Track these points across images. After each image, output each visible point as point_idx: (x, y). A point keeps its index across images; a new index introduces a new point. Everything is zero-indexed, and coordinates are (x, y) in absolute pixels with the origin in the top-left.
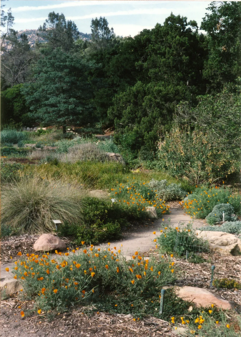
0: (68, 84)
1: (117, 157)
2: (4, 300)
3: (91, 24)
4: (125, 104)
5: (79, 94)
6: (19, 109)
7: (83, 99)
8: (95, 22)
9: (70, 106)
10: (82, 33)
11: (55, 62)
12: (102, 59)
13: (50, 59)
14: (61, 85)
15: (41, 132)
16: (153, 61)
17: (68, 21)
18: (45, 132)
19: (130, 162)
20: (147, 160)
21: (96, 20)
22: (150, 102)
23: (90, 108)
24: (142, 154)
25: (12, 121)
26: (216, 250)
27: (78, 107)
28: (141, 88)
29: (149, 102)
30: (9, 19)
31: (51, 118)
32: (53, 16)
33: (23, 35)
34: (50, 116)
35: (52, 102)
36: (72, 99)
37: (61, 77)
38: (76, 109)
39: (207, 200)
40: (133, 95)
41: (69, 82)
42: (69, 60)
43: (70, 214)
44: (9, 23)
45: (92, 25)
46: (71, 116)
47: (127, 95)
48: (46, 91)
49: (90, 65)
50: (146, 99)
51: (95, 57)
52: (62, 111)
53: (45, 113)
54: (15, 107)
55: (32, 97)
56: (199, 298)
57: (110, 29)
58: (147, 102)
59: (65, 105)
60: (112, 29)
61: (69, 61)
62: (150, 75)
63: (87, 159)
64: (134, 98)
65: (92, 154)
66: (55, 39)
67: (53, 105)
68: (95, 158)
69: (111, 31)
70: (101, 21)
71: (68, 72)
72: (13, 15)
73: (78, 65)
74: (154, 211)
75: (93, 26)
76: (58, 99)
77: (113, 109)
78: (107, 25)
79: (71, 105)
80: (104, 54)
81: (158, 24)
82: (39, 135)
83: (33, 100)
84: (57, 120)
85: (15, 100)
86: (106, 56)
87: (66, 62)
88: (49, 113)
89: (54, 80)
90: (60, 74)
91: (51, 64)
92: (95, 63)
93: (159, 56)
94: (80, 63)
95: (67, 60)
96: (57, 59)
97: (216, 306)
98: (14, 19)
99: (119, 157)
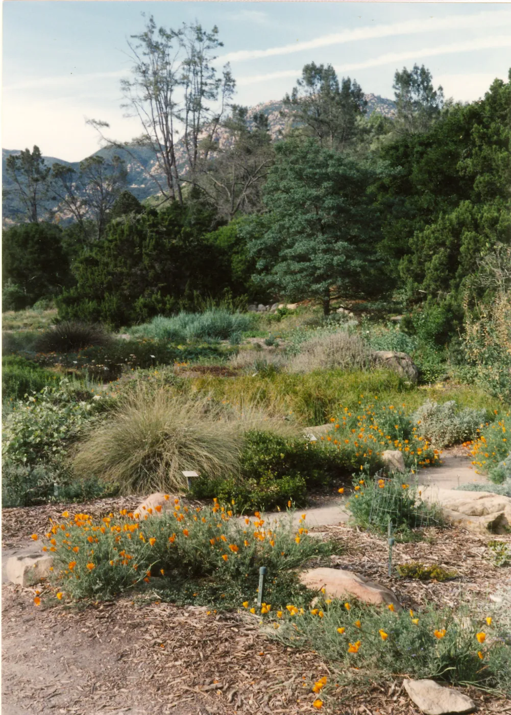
0: (332, 213)
1: (398, 359)
2: (30, 586)
3: (394, 83)
4: (433, 250)
5: (354, 232)
6: (242, 267)
7: (363, 241)
8: (402, 77)
9: (335, 258)
10: (387, 100)
11: (304, 169)
12: (406, 155)
13: (295, 162)
14: (317, 214)
15: (283, 313)
16: (485, 158)
17: (344, 79)
18: (292, 313)
19: (427, 371)
20: (464, 365)
21: (405, 72)
22: (475, 245)
23: (378, 261)
24: (453, 352)
25: (228, 291)
26: (460, 522)
27: (353, 259)
28: (468, 214)
29: (472, 244)
30: (225, 85)
31: (297, 284)
32: (313, 73)
33: (259, 116)
34: (296, 280)
35: (299, 251)
36: (340, 243)
37: (317, 198)
38: (349, 263)
39: (502, 437)
40: (450, 230)
41: (333, 208)
42: (334, 162)
43: (216, 460)
44: (227, 92)
45: (397, 84)
46: (339, 279)
47: (438, 231)
48: (288, 228)
49: (378, 171)
50: (466, 238)
51: (391, 152)
52: (319, 269)
53: (286, 273)
54: (234, 265)
55: (259, 242)
56: (333, 584)
57: (435, 89)
58: (469, 244)
59: (326, 256)
60: (441, 89)
61: (333, 165)
62: (478, 187)
63: (336, 365)
64: (453, 236)
65: (346, 355)
66: (316, 120)
67: (302, 258)
68: (353, 363)
69: (438, 93)
70: (416, 73)
71: (330, 188)
72: (233, 77)
73: (353, 173)
74: (400, 458)
75: (397, 86)
76: (312, 243)
77: (410, 262)
78: (428, 81)
79: (340, 255)
80: (410, 146)
81: (496, 81)
82: (279, 320)
83: (262, 249)
84: (309, 286)
85: (235, 249)
86: (415, 150)
87: (327, 168)
88: (293, 273)
89: (303, 205)
90: (314, 192)
91: (296, 172)
92: (388, 165)
93: (495, 148)
94: (357, 167)
95: (330, 162)
96: (308, 162)
97: (358, 597)
98: (236, 83)
99: (404, 359)
